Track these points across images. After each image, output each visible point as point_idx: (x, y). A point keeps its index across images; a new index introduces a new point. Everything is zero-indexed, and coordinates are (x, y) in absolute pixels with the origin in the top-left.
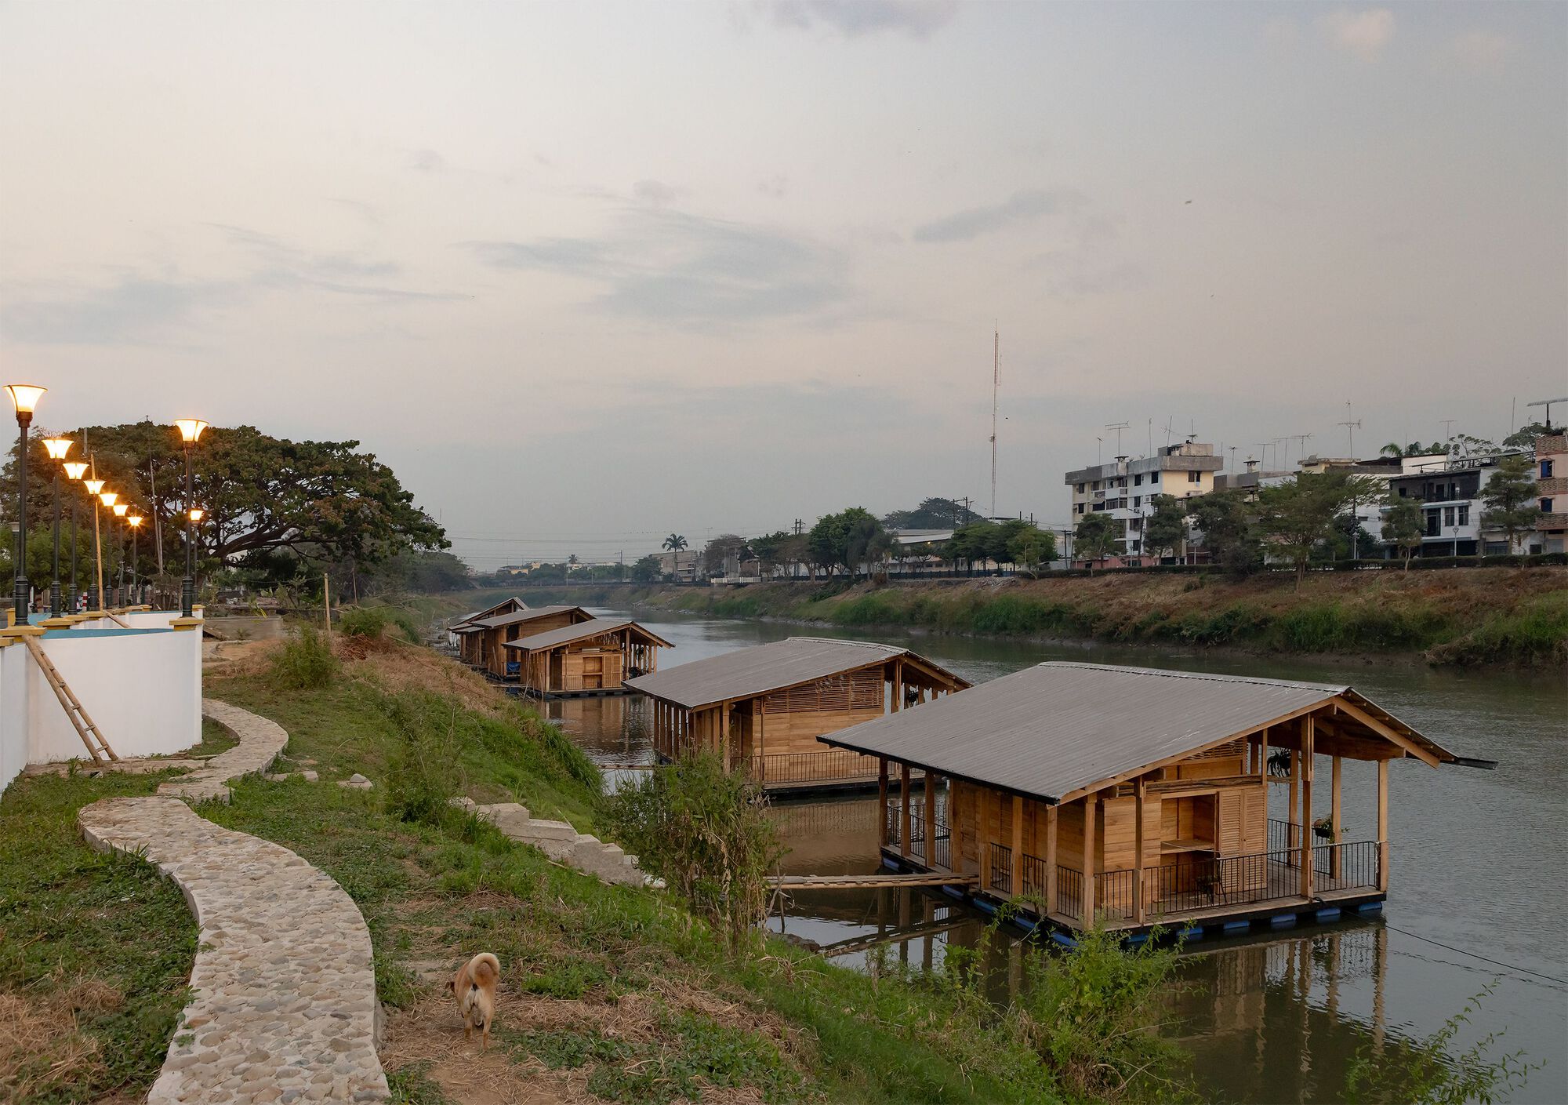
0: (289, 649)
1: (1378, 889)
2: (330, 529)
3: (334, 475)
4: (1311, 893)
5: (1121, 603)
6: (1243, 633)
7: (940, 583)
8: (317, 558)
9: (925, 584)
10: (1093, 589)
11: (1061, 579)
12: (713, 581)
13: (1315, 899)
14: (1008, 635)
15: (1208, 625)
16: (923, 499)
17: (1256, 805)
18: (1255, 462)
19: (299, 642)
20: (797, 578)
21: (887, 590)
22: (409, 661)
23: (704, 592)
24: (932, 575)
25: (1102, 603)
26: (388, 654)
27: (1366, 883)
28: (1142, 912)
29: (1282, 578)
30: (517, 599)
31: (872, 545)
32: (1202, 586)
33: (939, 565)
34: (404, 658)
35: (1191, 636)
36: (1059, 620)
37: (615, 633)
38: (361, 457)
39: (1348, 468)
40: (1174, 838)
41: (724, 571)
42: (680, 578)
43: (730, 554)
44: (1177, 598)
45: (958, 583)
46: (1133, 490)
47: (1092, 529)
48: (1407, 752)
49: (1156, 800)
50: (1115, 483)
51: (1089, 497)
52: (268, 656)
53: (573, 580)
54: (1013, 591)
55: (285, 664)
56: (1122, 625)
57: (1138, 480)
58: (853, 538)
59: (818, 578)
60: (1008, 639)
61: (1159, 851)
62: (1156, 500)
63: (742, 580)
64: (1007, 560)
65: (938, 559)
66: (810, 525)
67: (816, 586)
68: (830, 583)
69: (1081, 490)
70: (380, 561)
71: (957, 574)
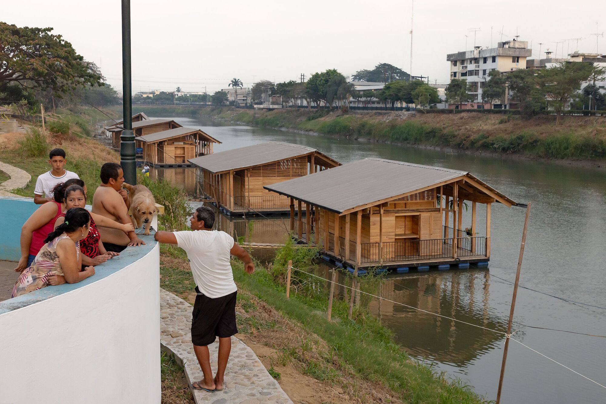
0: (28, 140)
1: (486, 256)
2: (40, 74)
3: (40, 45)
4: (456, 256)
5: (466, 129)
6: (525, 147)
7: (375, 114)
8: (32, 88)
9: (368, 114)
10: (453, 120)
11: (438, 114)
12: (255, 106)
13: (457, 259)
14: (408, 143)
15: (508, 142)
16: (377, 64)
17: (437, 220)
18: (551, 53)
19: (32, 136)
20: (302, 107)
21: (347, 116)
22: (83, 146)
23: (251, 112)
24: (372, 109)
25: (456, 128)
26: (73, 142)
27: (481, 254)
28: (382, 260)
29: (549, 118)
30: (142, 114)
31: (340, 90)
32: (509, 121)
33: (378, 103)
34: (80, 144)
35: (499, 148)
36: (434, 136)
37: (192, 135)
38: (54, 36)
39: (595, 59)
40: (403, 233)
41: (262, 101)
42: (239, 104)
43: (265, 91)
44: (495, 127)
45: (385, 114)
46: (482, 66)
47: (455, 87)
48: (496, 200)
49: (393, 216)
50: (473, 62)
51: (458, 69)
52: (18, 142)
53: (179, 102)
54: (413, 120)
55: (26, 146)
56: (465, 140)
57: (485, 60)
58: (330, 86)
59: (312, 107)
60: (408, 145)
61: (394, 237)
62: (493, 73)
63: (271, 107)
64: (412, 102)
65: (377, 100)
66: (308, 78)
67: (311, 112)
68: (318, 110)
69: (455, 65)
70: (67, 91)
71: (386, 109)
